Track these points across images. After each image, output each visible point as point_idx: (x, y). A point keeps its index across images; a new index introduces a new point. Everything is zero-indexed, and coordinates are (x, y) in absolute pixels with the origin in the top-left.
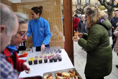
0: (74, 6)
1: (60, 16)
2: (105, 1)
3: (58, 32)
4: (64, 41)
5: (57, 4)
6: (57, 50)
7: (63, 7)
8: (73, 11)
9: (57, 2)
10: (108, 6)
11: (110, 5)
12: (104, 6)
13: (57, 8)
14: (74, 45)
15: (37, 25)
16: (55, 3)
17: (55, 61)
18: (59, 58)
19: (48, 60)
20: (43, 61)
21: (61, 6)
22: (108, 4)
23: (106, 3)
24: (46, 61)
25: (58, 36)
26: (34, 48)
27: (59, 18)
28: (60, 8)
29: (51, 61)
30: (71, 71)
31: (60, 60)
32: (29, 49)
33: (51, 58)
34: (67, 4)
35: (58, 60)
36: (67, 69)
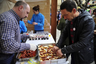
0: (58, 6)
1: (49, 12)
2: (81, 3)
3: (47, 23)
4: (51, 28)
5: (47, 4)
6: (46, 33)
7: (51, 6)
8: (58, 9)
9: (47, 3)
10: (83, 7)
11: (84, 6)
12: (80, 7)
13: (47, 7)
14: (57, 32)
15: (37, 17)
16: (46, 4)
17: (45, 39)
18: (47, 38)
19: (41, 39)
20: (38, 39)
21: (50, 5)
22: (83, 5)
23: (82, 5)
24: (39, 39)
25: (47, 25)
26: (32, 31)
27: (48, 13)
28: (49, 7)
29: (42, 39)
30: (54, 44)
31: (48, 39)
32: (29, 32)
33: (42, 37)
34: (54, 4)
35: (46, 39)
36: (52, 43)
